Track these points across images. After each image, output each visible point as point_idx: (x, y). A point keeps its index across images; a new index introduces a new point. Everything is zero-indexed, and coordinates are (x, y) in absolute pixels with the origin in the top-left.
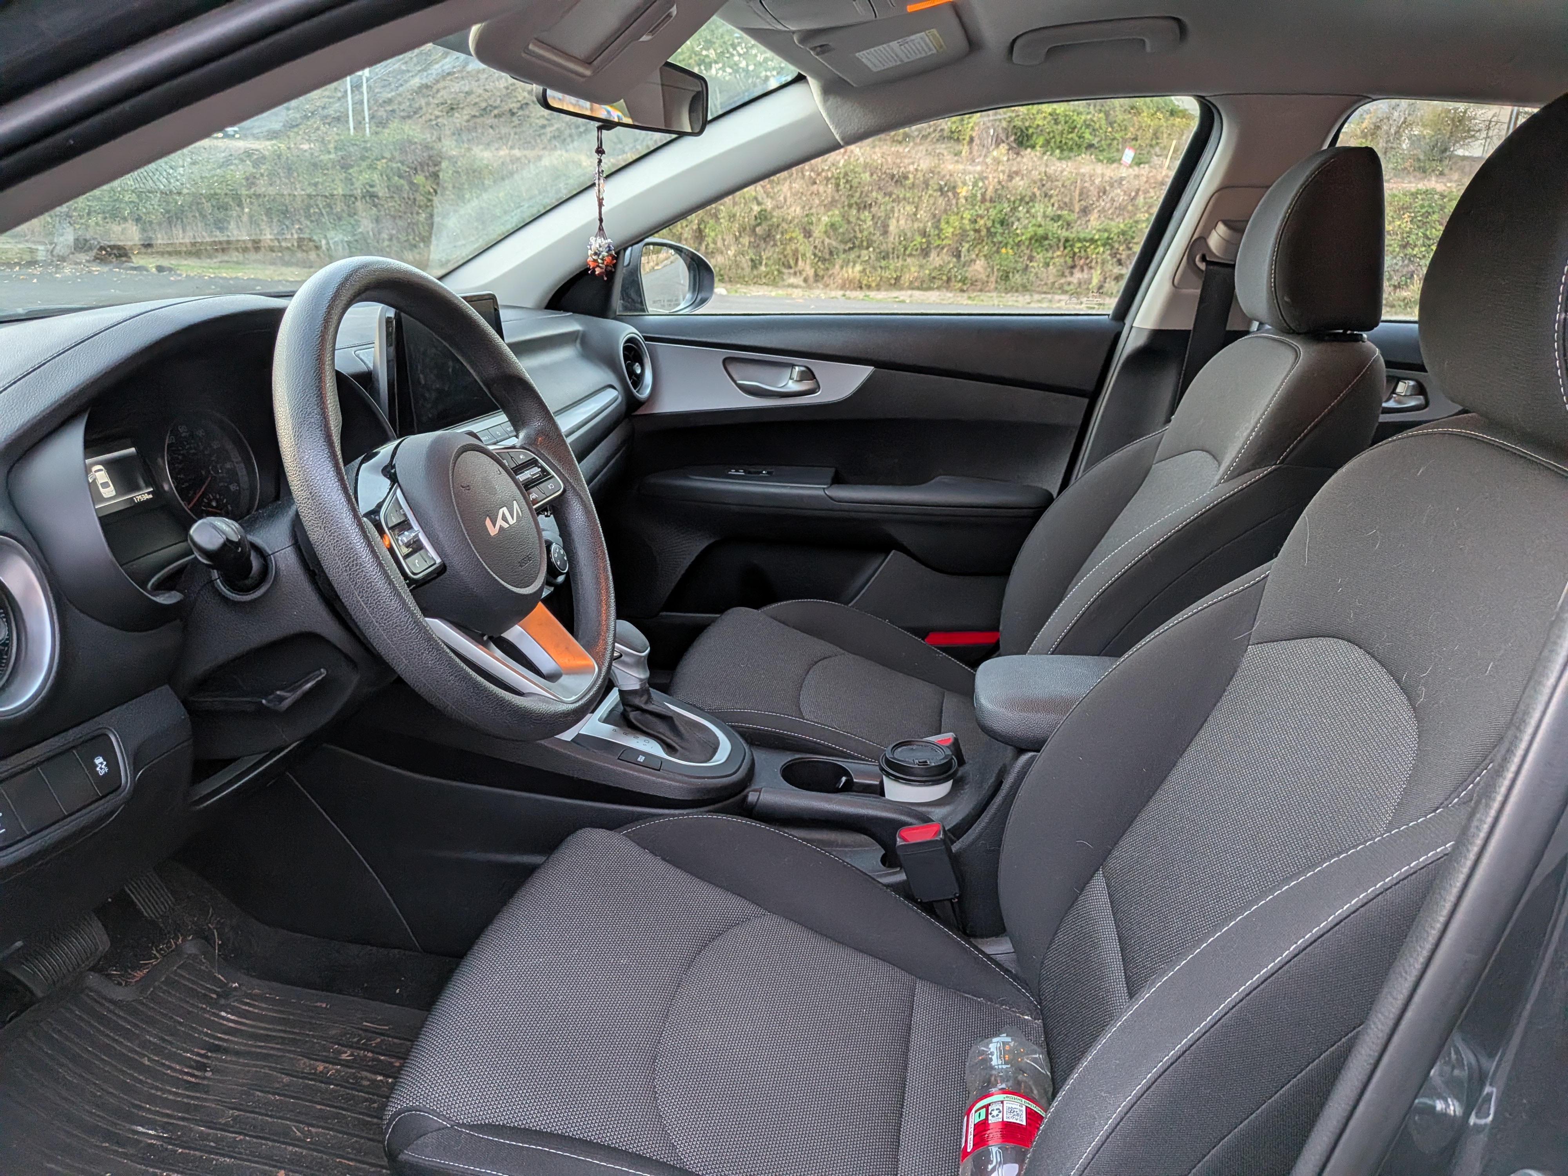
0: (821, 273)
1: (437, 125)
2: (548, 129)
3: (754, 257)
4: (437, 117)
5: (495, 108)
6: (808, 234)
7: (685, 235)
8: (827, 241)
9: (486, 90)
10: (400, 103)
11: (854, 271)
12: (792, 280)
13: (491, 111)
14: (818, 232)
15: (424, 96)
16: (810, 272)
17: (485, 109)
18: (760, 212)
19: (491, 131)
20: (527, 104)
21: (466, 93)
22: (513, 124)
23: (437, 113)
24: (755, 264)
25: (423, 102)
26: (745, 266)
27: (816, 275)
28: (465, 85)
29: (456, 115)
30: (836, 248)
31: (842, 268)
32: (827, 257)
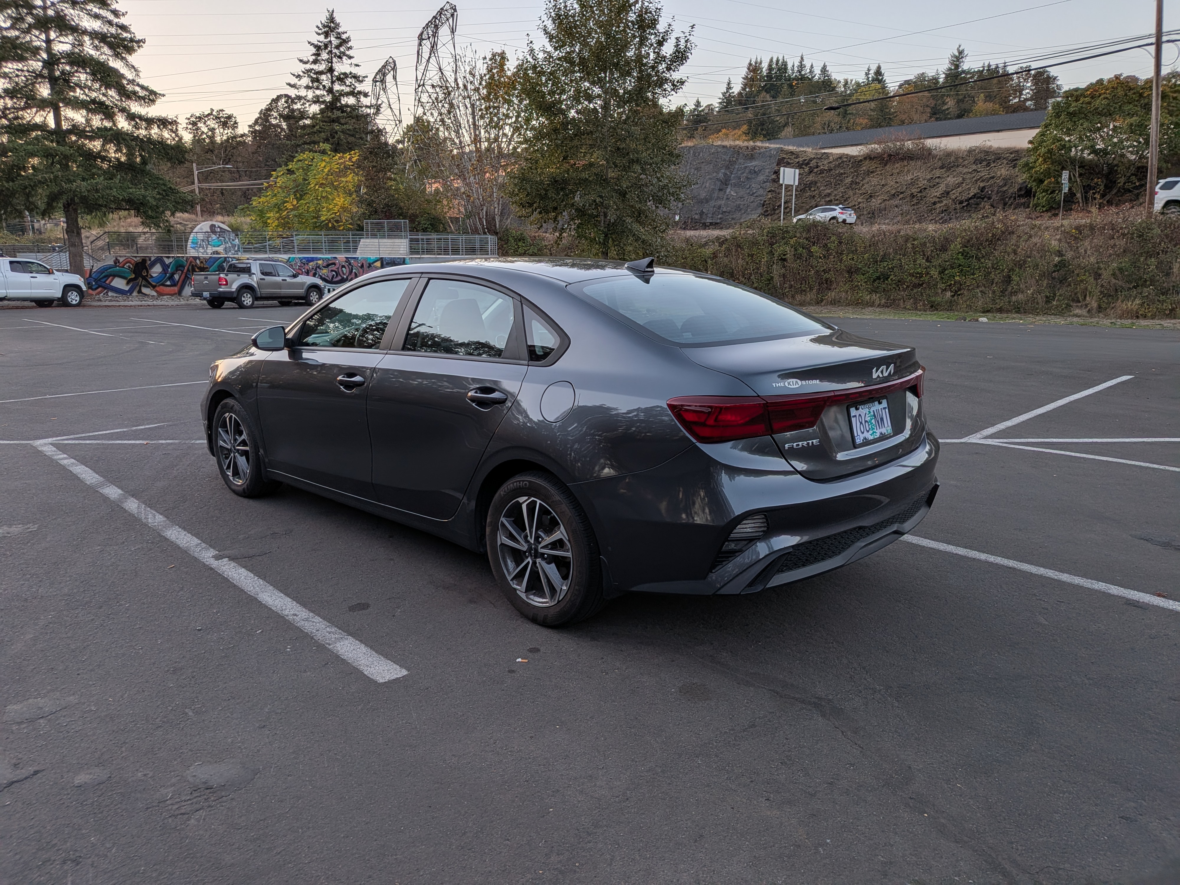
0: (1104, 306)
1: (858, 208)
2: (938, 205)
3: (1048, 294)
4: (859, 203)
5: (902, 193)
6: (1098, 276)
7: (996, 280)
8: (1114, 281)
9: (897, 182)
10: (835, 195)
11: (1134, 304)
12: (1077, 311)
13: (898, 195)
14: (1106, 274)
15: (852, 189)
16: (1094, 305)
17: (894, 195)
18: (1059, 262)
19: (896, 209)
20: (925, 189)
21: (883, 185)
22: (913, 203)
23: (859, 200)
24: (1048, 300)
25: (851, 193)
26: (1040, 301)
27: (1100, 307)
28: (882, 179)
29: (873, 200)
30: (1121, 287)
31: (1122, 302)
32: (1113, 293)
